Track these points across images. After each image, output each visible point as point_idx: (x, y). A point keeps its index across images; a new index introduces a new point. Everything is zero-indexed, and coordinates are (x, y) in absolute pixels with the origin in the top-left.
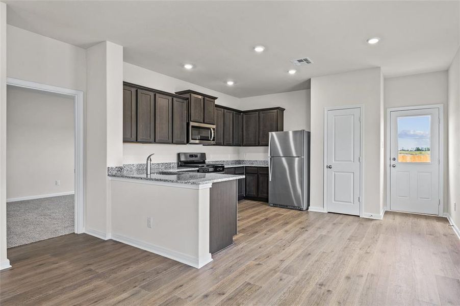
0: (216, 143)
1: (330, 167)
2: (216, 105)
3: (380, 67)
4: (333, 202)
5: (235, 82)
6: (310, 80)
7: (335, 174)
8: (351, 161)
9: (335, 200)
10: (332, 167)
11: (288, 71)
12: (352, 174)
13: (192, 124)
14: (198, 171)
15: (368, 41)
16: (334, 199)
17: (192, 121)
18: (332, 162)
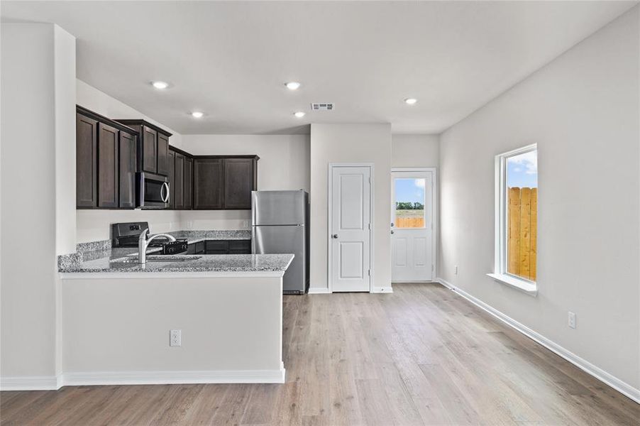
0: (170, 206)
1: (335, 237)
2: (170, 146)
3: (390, 124)
4: (339, 278)
5: (205, 114)
6: (310, 125)
7: (341, 245)
8: (360, 228)
9: (341, 277)
10: (338, 236)
11: (294, 114)
12: (361, 244)
13: (143, 175)
14: (162, 253)
15: (405, 100)
16: (341, 275)
17: (145, 171)
18: (337, 231)
